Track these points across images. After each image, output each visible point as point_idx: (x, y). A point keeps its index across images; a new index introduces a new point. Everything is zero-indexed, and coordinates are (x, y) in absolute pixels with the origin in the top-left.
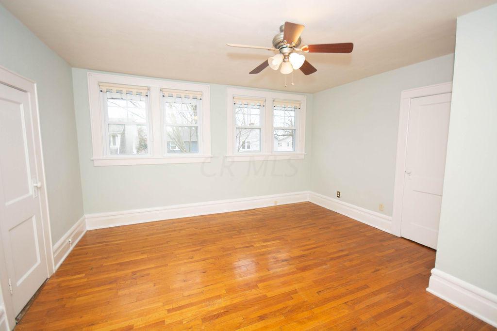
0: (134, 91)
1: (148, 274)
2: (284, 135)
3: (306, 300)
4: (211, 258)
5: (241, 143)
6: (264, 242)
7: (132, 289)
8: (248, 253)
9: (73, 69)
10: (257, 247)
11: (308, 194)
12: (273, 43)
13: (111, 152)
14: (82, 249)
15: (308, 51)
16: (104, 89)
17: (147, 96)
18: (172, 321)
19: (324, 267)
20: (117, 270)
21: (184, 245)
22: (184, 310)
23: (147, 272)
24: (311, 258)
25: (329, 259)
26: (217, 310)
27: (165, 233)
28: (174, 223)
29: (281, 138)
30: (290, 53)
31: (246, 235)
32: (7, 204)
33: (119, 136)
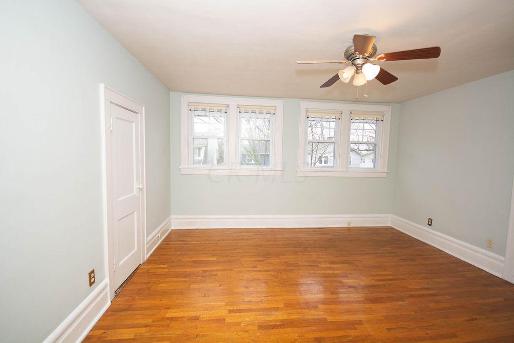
0: (216, 109)
1: (216, 275)
2: (367, 150)
3: (372, 333)
4: (274, 270)
5: (318, 158)
6: (331, 264)
7: (201, 285)
8: (312, 272)
9: (171, 92)
10: (322, 267)
11: (390, 218)
12: (345, 55)
13: (195, 163)
14: (167, 244)
15: (385, 60)
16: (192, 108)
17: (226, 112)
18: (232, 321)
19: (401, 303)
20: (191, 266)
21: (249, 254)
22: (243, 314)
23: (215, 273)
24: (385, 290)
25: (408, 295)
26: (273, 321)
27: (233, 240)
28: (242, 232)
29: (364, 153)
30: (363, 64)
31: (312, 253)
32: (119, 200)
33: (204, 148)
